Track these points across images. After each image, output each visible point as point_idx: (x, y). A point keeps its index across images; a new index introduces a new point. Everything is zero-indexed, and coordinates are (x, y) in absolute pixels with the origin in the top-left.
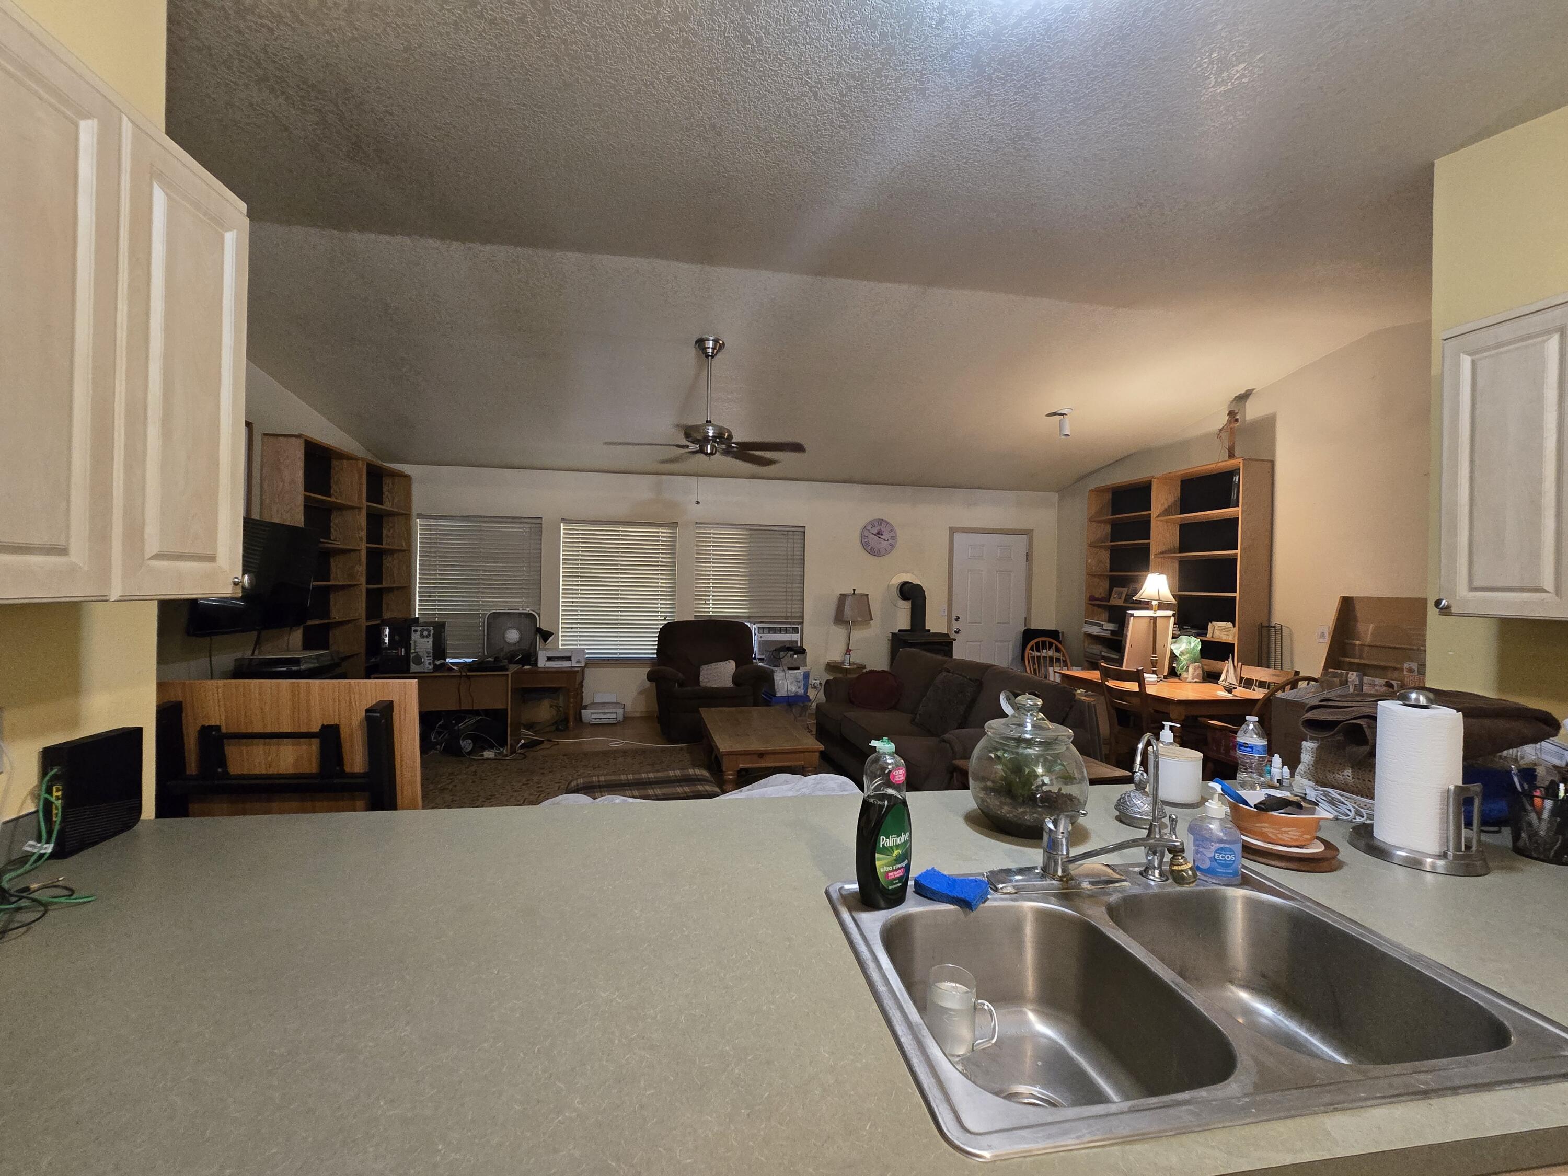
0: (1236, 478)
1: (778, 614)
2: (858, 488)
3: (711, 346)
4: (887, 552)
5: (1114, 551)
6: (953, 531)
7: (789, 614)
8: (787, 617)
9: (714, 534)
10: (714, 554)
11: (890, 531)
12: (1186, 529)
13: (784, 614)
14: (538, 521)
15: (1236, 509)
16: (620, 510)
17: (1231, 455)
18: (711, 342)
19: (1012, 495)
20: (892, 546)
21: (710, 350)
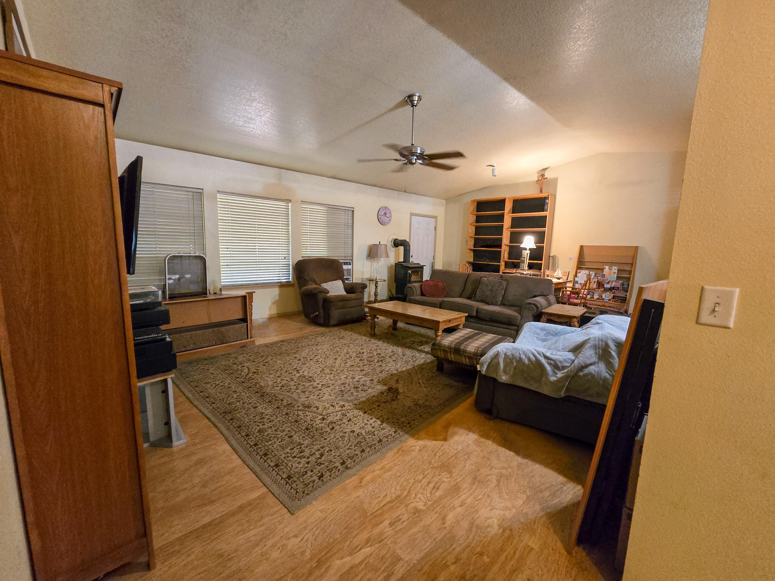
0: (547, 201)
1: (341, 255)
2: (376, 189)
3: (417, 99)
4: (388, 223)
5: (477, 228)
6: (412, 214)
7: (346, 255)
8: (345, 257)
9: (310, 208)
10: (310, 221)
11: (390, 213)
12: (513, 219)
13: (343, 255)
14: (201, 191)
15: (546, 212)
16: (257, 188)
17: (541, 192)
18: (417, 97)
19: (431, 199)
20: (390, 220)
21: (416, 102)
